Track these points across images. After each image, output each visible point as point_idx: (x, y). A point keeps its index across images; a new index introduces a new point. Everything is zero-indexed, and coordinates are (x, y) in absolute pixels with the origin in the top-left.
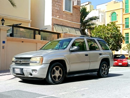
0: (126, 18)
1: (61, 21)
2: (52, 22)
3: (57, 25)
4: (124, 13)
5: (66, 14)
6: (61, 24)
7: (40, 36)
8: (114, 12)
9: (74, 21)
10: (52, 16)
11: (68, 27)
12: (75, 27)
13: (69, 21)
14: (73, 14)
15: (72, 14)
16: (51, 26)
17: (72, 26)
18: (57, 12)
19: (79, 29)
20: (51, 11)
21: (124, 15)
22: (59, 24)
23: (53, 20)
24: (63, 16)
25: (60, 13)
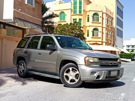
0: (73, 19)
1: (23, 15)
2: (14, 15)
3: (19, 19)
4: (73, 14)
5: (28, 8)
6: (23, 19)
7: (6, 30)
8: (63, 12)
9: (36, 16)
10: (14, 8)
11: (30, 22)
12: (36, 23)
13: (31, 16)
14: (35, 9)
15: (33, 9)
16: (13, 20)
17: (34, 22)
18: (19, 5)
19: (40, 26)
20: (13, 2)
21: (72, 15)
22: (20, 18)
23: (15, 13)
24: (25, 10)
25: (22, 6)
